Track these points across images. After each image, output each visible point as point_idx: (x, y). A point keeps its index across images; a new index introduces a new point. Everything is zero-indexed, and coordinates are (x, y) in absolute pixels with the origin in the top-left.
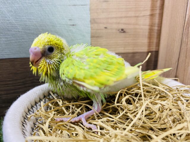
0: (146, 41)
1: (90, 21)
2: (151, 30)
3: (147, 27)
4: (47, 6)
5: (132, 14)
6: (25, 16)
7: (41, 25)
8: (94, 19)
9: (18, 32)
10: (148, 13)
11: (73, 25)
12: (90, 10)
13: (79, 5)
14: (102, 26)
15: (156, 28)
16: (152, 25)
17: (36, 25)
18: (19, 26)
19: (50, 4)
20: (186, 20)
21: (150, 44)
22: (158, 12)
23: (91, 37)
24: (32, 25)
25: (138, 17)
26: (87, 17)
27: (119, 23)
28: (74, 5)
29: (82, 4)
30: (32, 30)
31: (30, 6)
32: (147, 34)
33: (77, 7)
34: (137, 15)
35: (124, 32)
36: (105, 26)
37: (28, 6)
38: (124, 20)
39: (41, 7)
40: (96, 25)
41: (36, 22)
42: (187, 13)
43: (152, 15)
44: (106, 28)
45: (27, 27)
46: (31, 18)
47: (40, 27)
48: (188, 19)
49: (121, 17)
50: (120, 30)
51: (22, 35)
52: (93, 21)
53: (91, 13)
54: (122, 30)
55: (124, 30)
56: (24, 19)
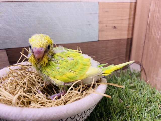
0: (126, 33)
1: (99, 22)
2: (129, 27)
3: (127, 25)
5: (120, 18)
10: (128, 17)
11: (90, 25)
12: (99, 16)
13: (93, 14)
14: (105, 25)
15: (131, 25)
16: (129, 24)
17: (70, 25)
20: (148, 22)
21: (128, 35)
22: (132, 17)
23: (99, 31)
24: (68, 25)
25: (122, 20)
26: (97, 20)
27: (113, 23)
28: (91, 14)
29: (95, 13)
30: (68, 28)
32: (127, 29)
36: (106, 25)
38: (116, 22)
40: (101, 24)
42: (149, 19)
43: (129, 19)
44: (106, 26)
47: (72, 26)
49: (114, 20)
50: (114, 27)
52: (100, 22)
53: (99, 18)
54: (115, 27)
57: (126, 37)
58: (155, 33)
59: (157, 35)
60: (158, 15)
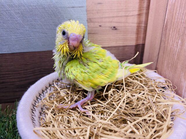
0: (134, 36)
1: (87, 20)
2: (139, 27)
3: (135, 25)
4: (50, 8)
5: (122, 14)
6: (31, 17)
7: (45, 24)
8: (90, 19)
9: (26, 31)
10: (136, 13)
12: (87, 11)
13: (77, 7)
14: (97, 25)
15: (143, 25)
16: (139, 23)
17: (41, 25)
18: (26, 26)
19: (52, 6)
20: (165, 23)
21: (137, 39)
22: (145, 11)
23: (88, 34)
24: (37, 25)
25: (127, 16)
27: (111, 22)
28: (73, 7)
29: (80, 6)
30: (37, 29)
31: (34, 8)
32: (135, 30)
33: (75, 8)
34: (127, 15)
35: (116, 29)
36: (100, 24)
37: (33, 8)
38: (116, 19)
39: (44, 9)
40: (92, 24)
41: (40, 22)
42: (166, 17)
43: (140, 15)
44: (100, 26)
45: (33, 26)
46: (36, 18)
47: (44, 26)
48: (166, 22)
49: (113, 17)
50: (113, 28)
51: (29, 33)
52: (89, 21)
53: (87, 14)
54: (114, 27)
55: (116, 28)
56: (30, 20)
57: (133, 43)
58: (173, 42)
59: (175, 45)
60: (179, 12)
